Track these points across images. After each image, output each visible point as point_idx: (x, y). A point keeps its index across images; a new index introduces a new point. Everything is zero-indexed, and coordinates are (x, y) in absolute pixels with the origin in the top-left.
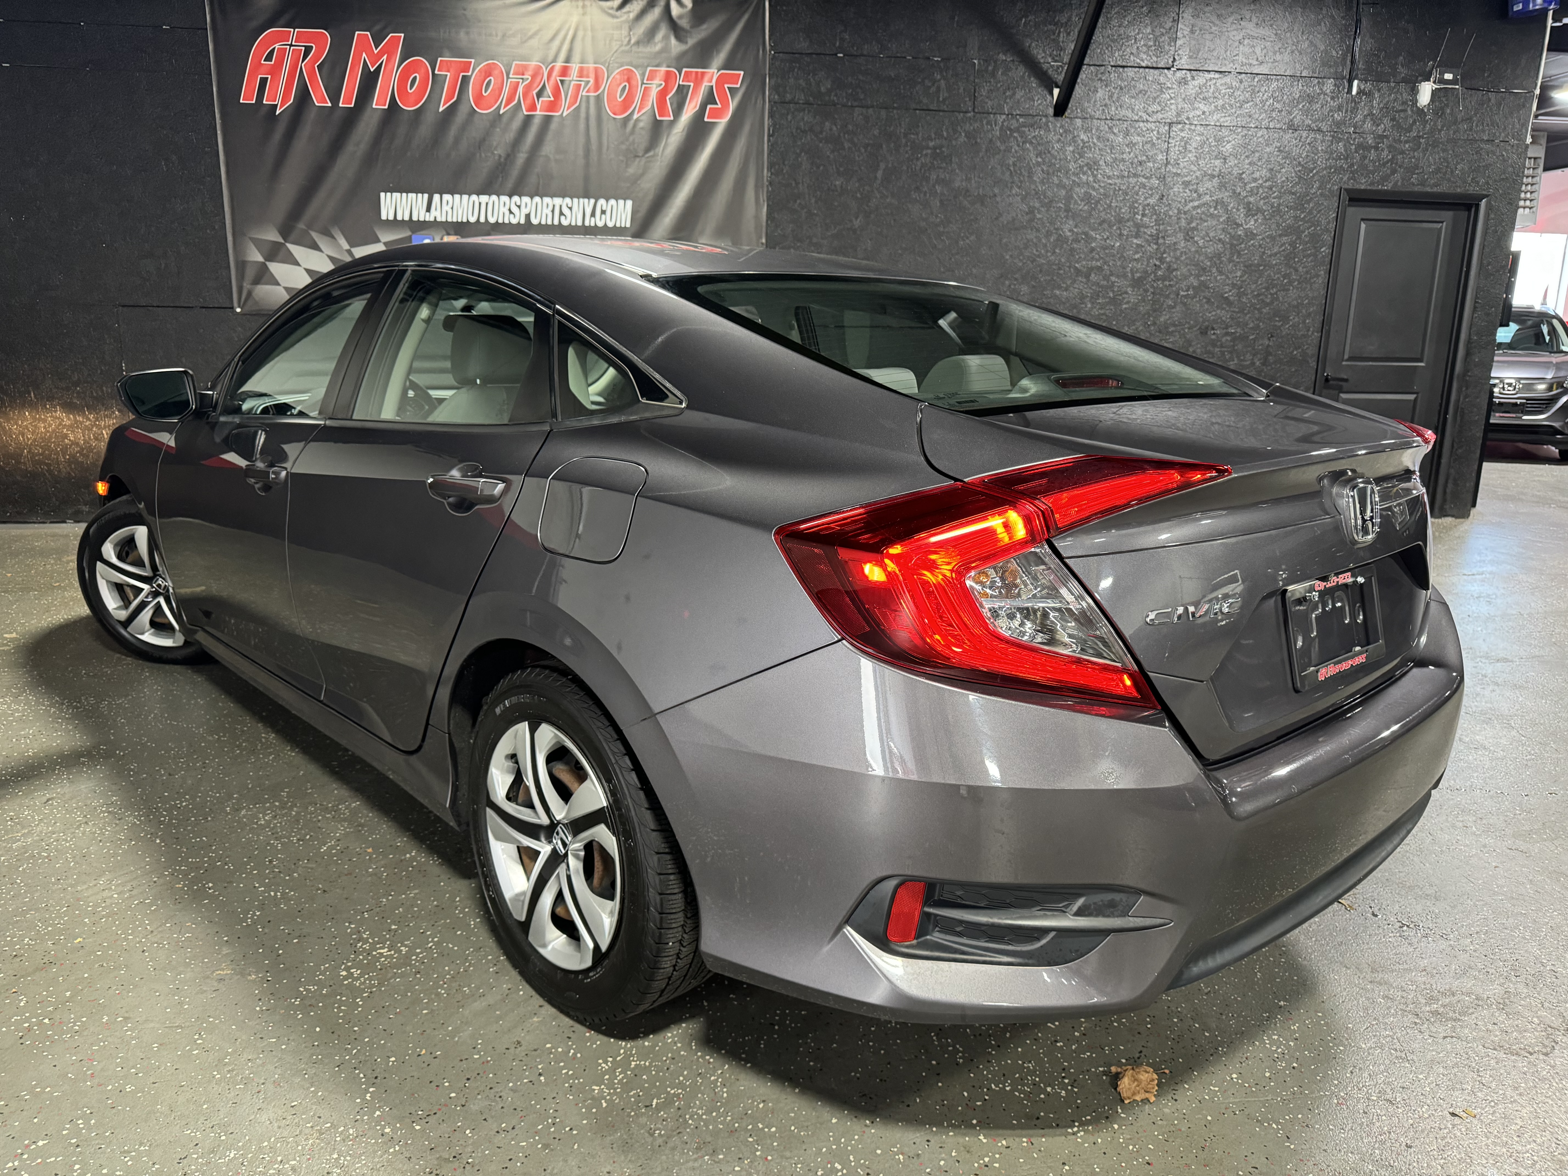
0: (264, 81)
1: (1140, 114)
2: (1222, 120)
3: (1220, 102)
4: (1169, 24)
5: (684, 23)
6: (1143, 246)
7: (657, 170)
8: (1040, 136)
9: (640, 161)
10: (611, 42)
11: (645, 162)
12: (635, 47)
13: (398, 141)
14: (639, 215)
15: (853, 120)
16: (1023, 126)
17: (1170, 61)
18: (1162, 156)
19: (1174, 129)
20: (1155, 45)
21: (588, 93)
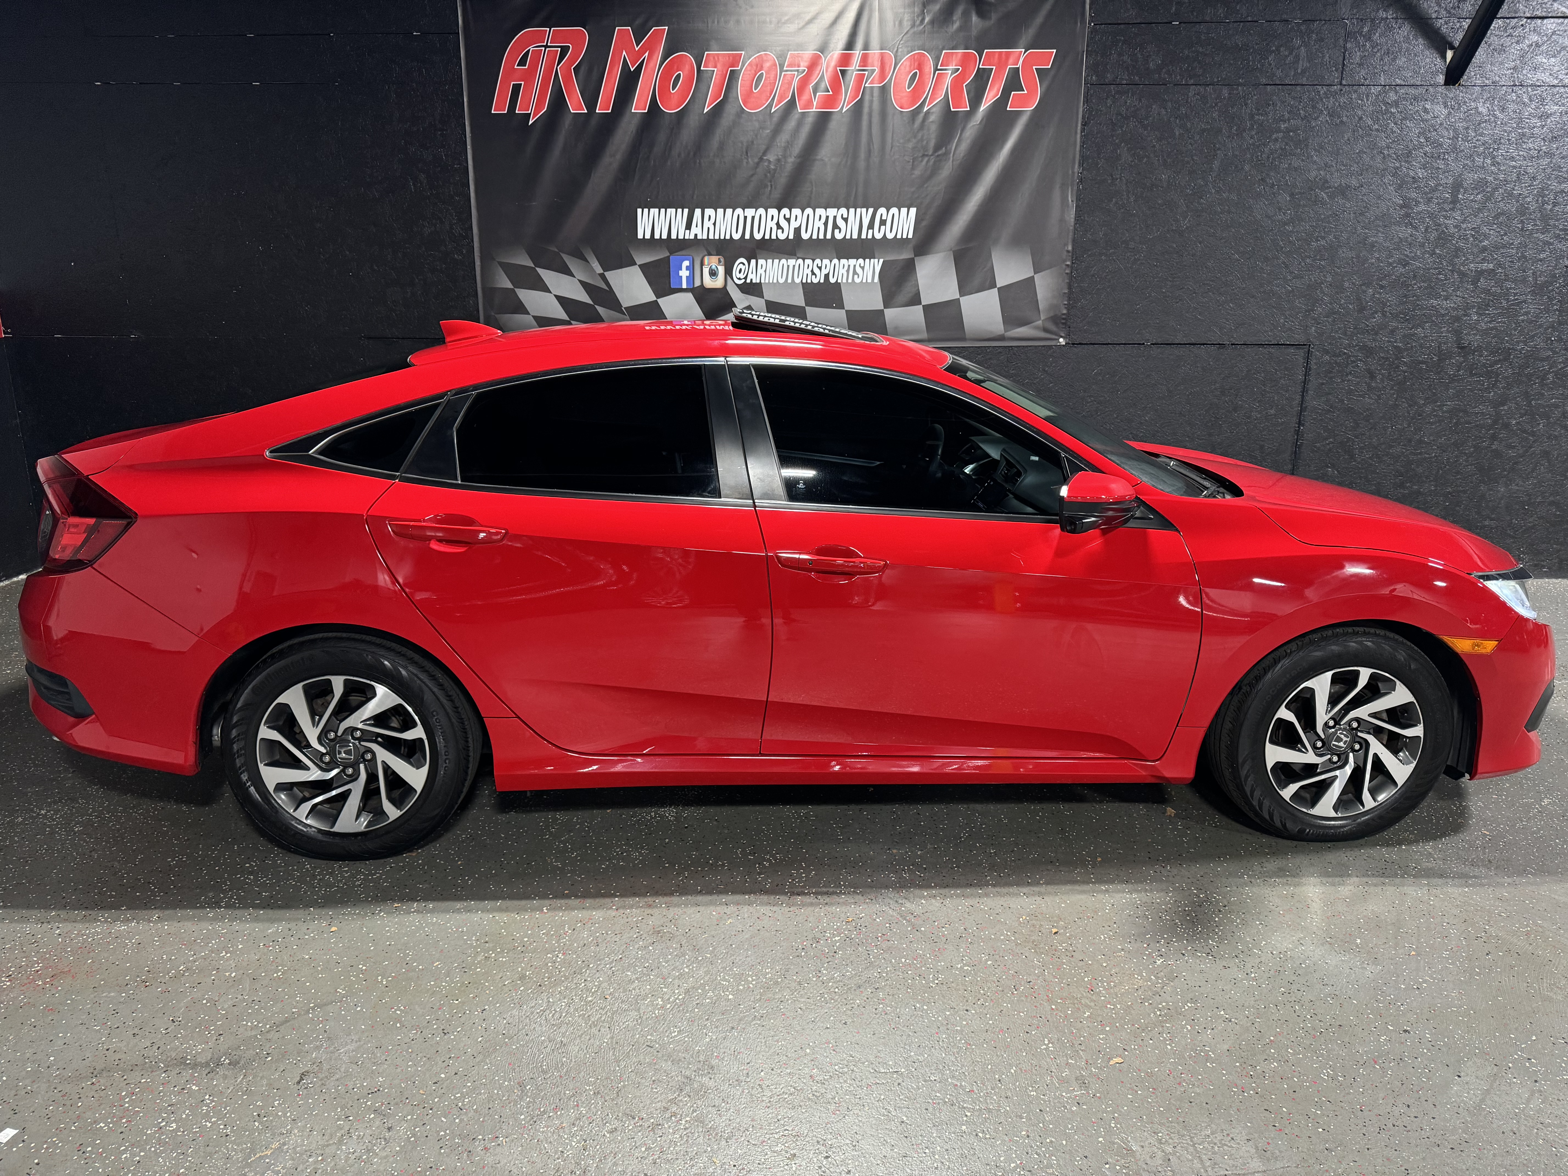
0: (517, 88)
1: (1560, 77)
7: (947, 170)
8: (1426, 111)
9: (928, 161)
10: (901, 23)
11: (935, 162)
12: (929, 27)
13: (658, 149)
14: (924, 223)
15: (1187, 102)
16: (1404, 98)
21: (872, 84)
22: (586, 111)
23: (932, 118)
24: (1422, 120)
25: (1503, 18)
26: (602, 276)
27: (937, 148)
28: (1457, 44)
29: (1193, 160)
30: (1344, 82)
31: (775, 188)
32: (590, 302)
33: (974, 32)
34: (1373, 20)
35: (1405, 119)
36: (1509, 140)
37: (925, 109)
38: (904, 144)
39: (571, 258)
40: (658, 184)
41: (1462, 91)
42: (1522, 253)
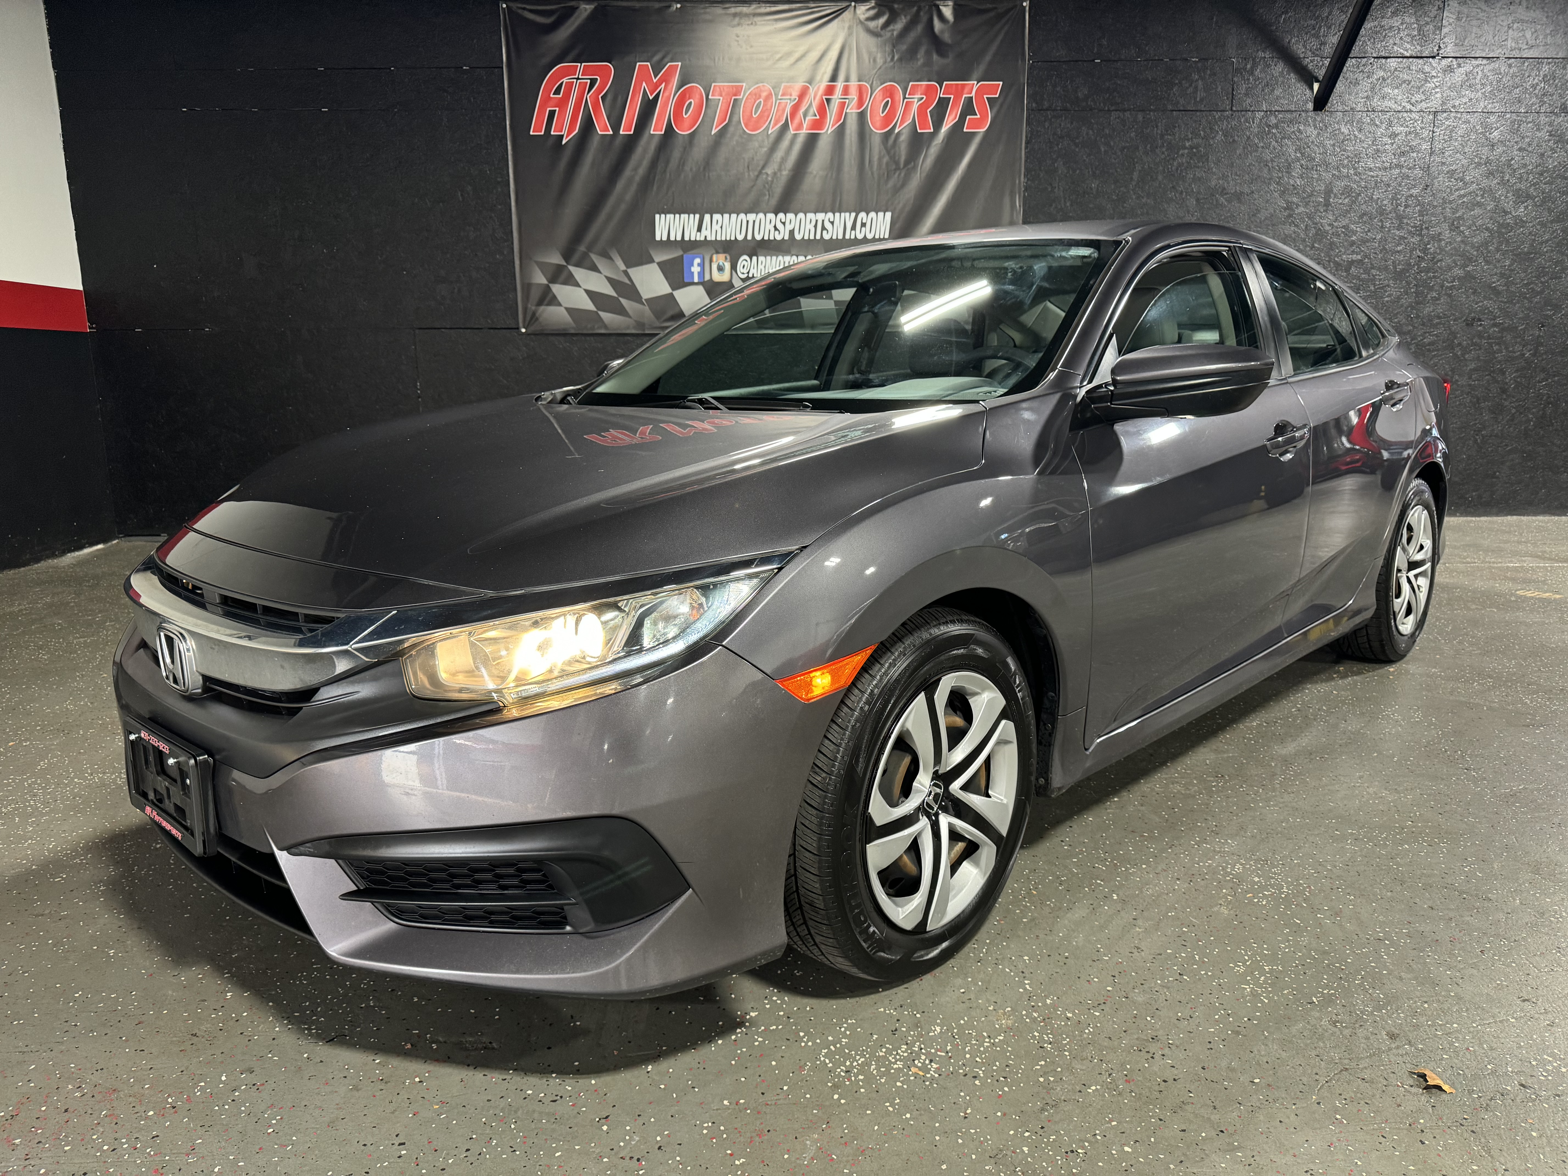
0: (552, 113)
1: (1403, 104)
2: (1490, 106)
3: (1489, 88)
4: (1434, 12)
5: (947, 37)
6: (1406, 238)
7: (916, 181)
8: (1300, 131)
9: (900, 174)
11: (905, 175)
12: (898, 63)
13: (673, 165)
14: (898, 226)
15: (1110, 124)
16: (1282, 122)
17: (1435, 50)
18: (1425, 146)
19: (1439, 118)
20: (1420, 35)
21: (852, 110)
22: (611, 133)
23: (903, 138)
24: (1298, 139)
25: (1356, 58)
26: (626, 273)
27: (907, 163)
28: (1321, 78)
29: (1117, 171)
30: (1234, 109)
31: (773, 196)
32: (614, 294)
33: (936, 68)
34: (1254, 60)
35: (1284, 138)
36: (1367, 155)
37: (897, 131)
38: (880, 159)
39: (599, 257)
40: (673, 193)
41: (1328, 116)
42: (1383, 246)
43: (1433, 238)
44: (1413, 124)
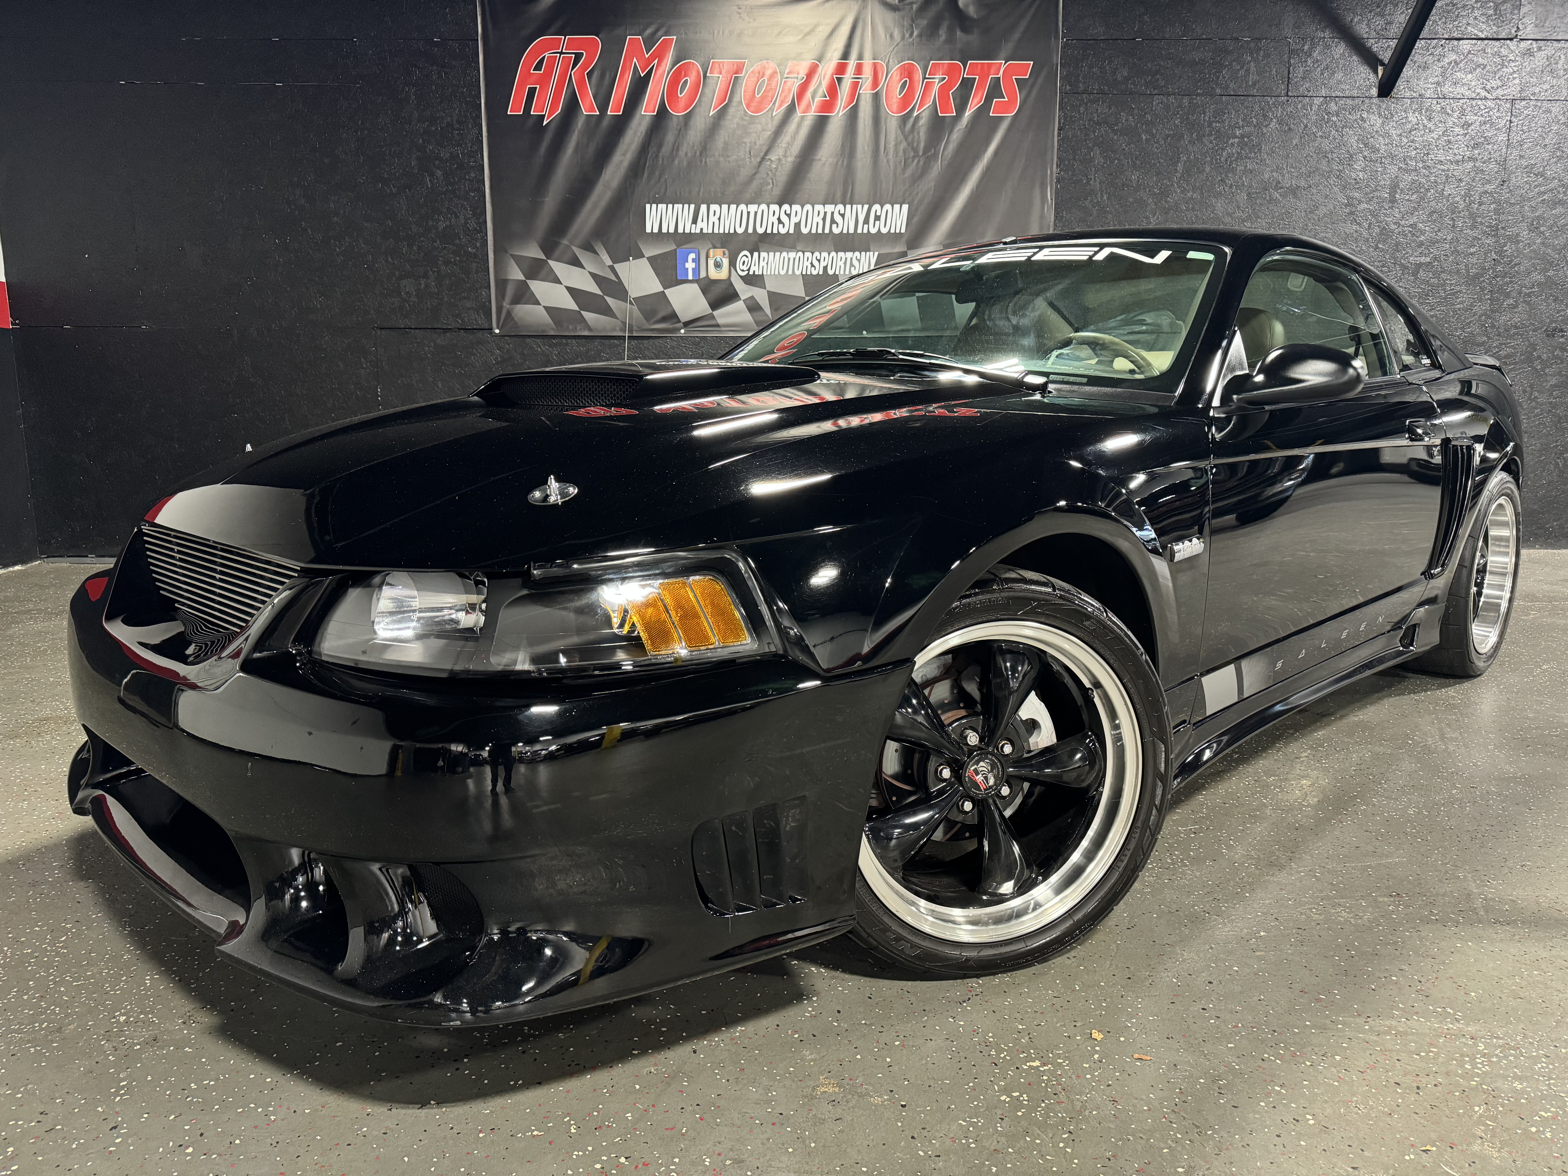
0: (532, 92)
1: (1477, 91)
5: (972, 12)
6: (1480, 239)
7: (937, 168)
8: (1363, 119)
9: (919, 161)
10: (891, 36)
11: (925, 162)
12: (918, 40)
13: (666, 149)
14: (916, 219)
15: (1152, 110)
16: (1344, 109)
17: (1513, 31)
18: (1502, 137)
19: (1517, 106)
20: (1496, 14)
21: (866, 91)
22: (598, 113)
23: (922, 122)
24: (1360, 128)
25: (1425, 39)
26: (612, 268)
27: (926, 149)
28: (1386, 61)
29: (1159, 162)
30: (1290, 94)
31: (776, 186)
32: (599, 292)
33: (959, 45)
34: (1312, 39)
35: (1346, 126)
36: (1437, 146)
37: (915, 114)
38: (896, 145)
39: (584, 251)
40: (666, 181)
41: (1393, 103)
42: (1454, 247)
43: (1510, 238)
44: (1488, 112)
